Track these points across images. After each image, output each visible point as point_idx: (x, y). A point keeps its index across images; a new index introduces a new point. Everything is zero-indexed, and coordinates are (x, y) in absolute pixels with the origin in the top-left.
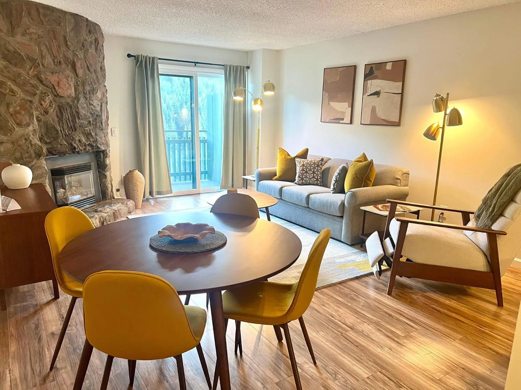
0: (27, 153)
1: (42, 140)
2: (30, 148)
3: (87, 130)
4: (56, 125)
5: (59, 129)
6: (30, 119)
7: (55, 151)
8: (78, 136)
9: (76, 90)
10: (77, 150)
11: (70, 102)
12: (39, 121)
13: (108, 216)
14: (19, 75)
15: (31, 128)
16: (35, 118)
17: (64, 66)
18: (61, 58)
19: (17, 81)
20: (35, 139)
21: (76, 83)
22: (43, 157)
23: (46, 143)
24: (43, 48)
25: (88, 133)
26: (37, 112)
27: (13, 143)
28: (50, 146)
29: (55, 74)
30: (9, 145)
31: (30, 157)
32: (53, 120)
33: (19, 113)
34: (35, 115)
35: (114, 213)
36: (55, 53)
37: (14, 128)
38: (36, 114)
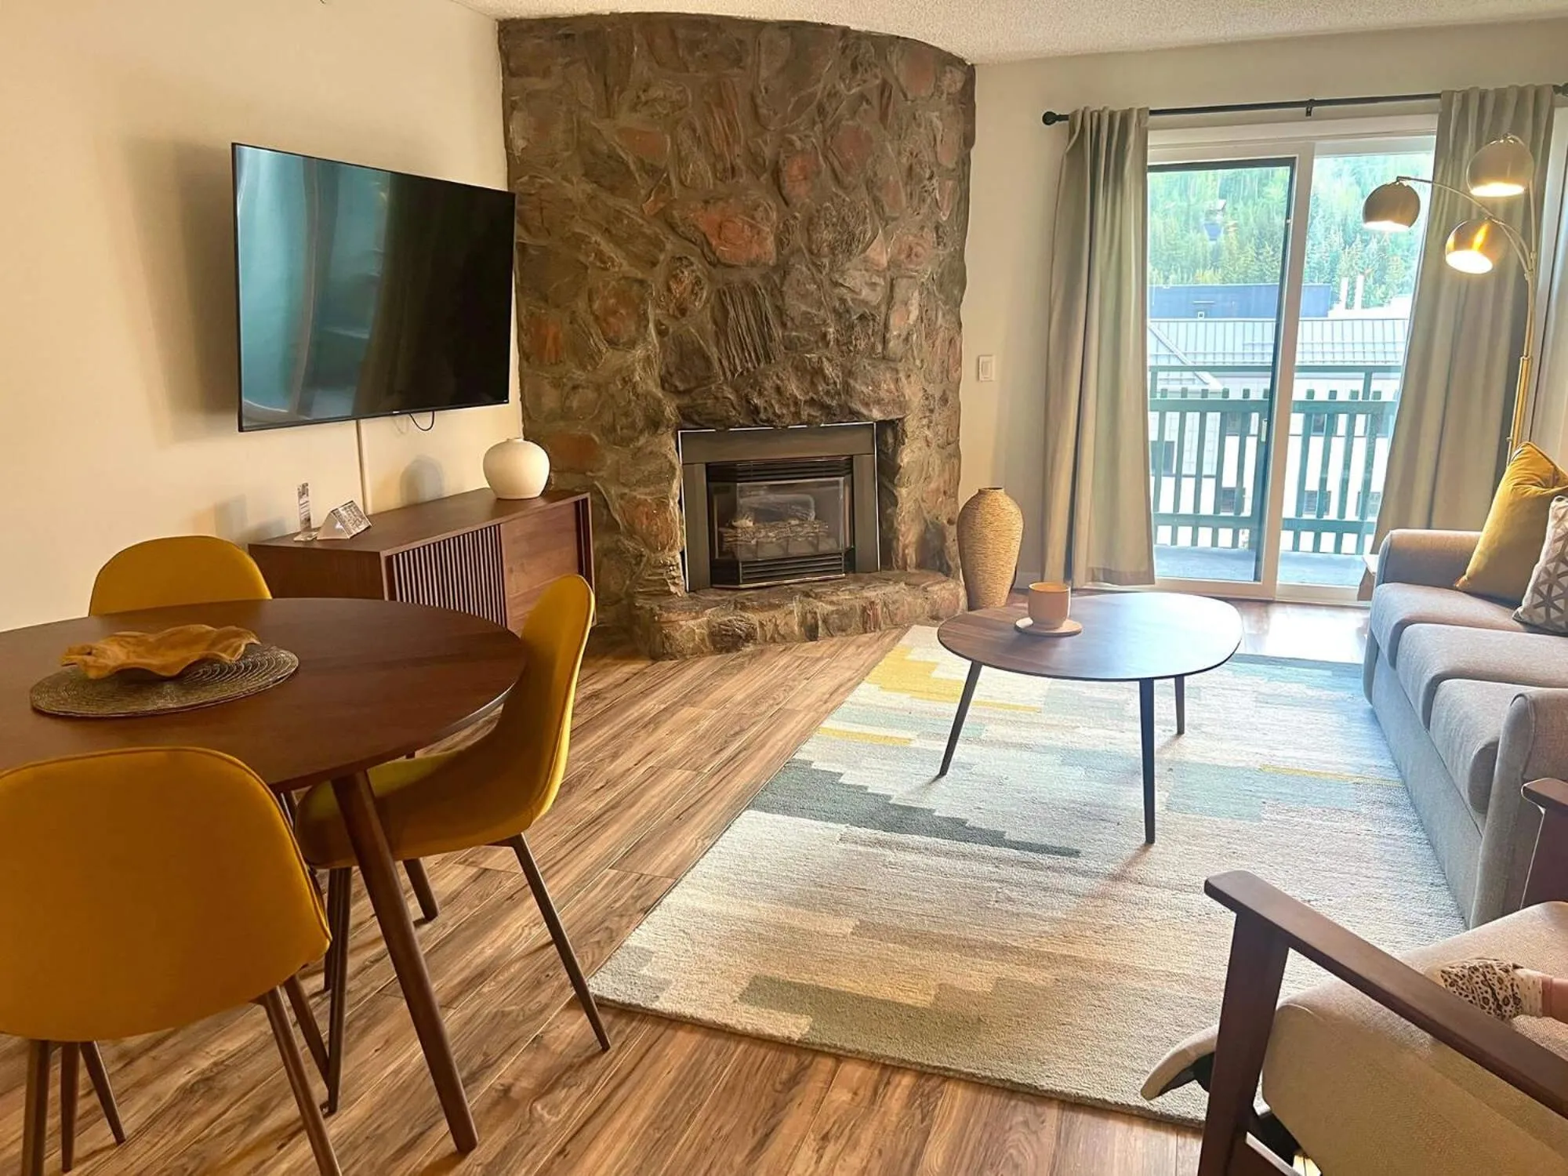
0: (626, 415)
1: (666, 385)
2: (633, 404)
3: (810, 359)
4: (708, 346)
5: (716, 356)
6: (637, 330)
7: (699, 414)
8: (777, 376)
9: (780, 243)
10: (763, 416)
11: (756, 278)
12: (661, 333)
13: (837, 612)
14: (619, 215)
15: (639, 352)
16: (651, 326)
17: (744, 179)
18: (737, 155)
19: (614, 232)
20: (649, 381)
21: (781, 225)
22: (664, 429)
23: (678, 393)
24: (684, 135)
25: (813, 368)
26: (658, 311)
27: (598, 388)
28: (686, 400)
29: (715, 203)
30: (591, 395)
31: (633, 426)
32: (701, 330)
33: (615, 313)
34: (651, 317)
35: (864, 610)
36: (719, 145)
37: (599, 351)
38: (656, 315)
